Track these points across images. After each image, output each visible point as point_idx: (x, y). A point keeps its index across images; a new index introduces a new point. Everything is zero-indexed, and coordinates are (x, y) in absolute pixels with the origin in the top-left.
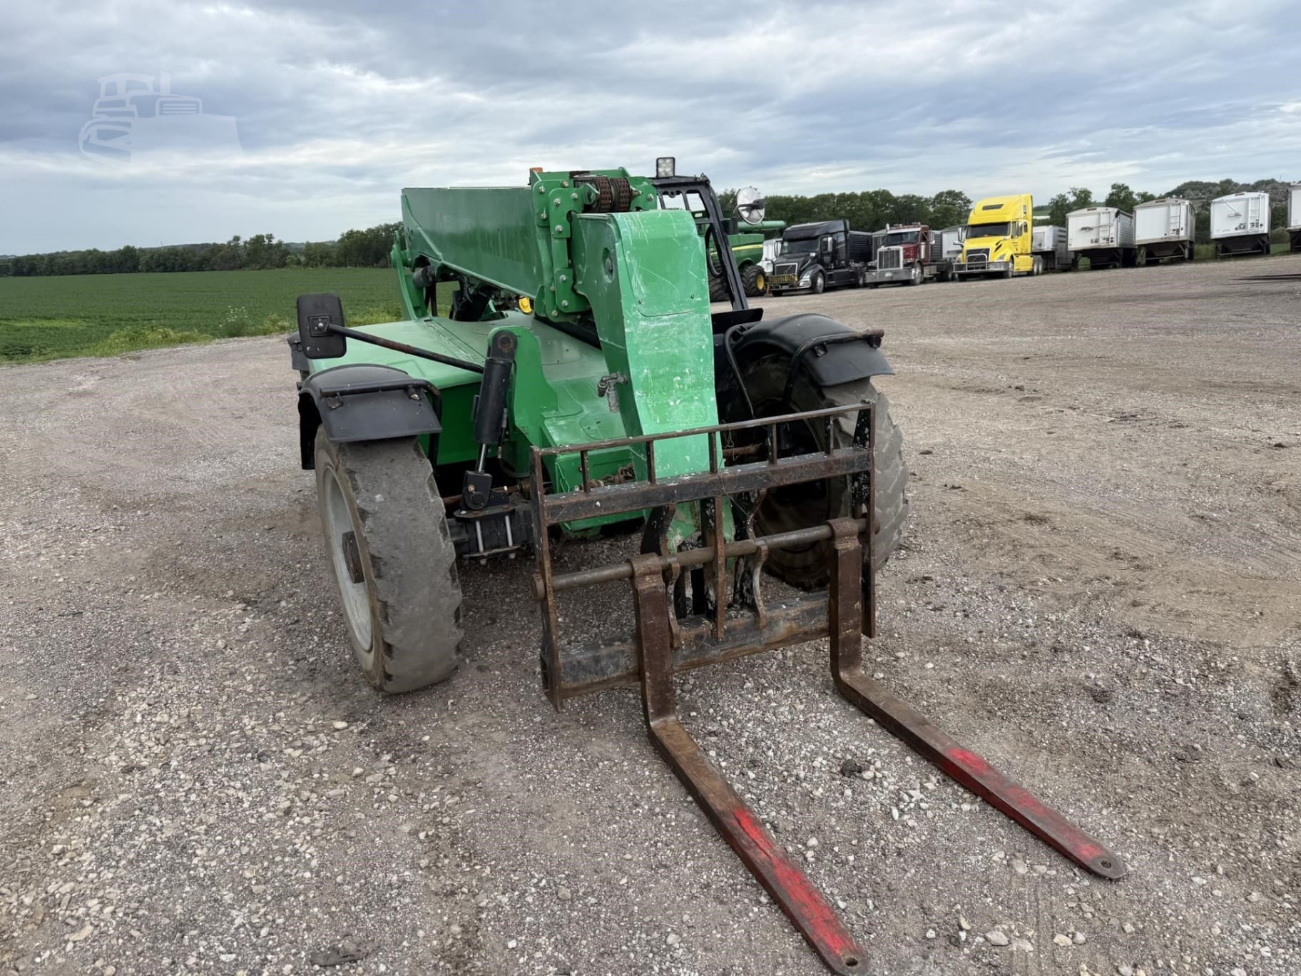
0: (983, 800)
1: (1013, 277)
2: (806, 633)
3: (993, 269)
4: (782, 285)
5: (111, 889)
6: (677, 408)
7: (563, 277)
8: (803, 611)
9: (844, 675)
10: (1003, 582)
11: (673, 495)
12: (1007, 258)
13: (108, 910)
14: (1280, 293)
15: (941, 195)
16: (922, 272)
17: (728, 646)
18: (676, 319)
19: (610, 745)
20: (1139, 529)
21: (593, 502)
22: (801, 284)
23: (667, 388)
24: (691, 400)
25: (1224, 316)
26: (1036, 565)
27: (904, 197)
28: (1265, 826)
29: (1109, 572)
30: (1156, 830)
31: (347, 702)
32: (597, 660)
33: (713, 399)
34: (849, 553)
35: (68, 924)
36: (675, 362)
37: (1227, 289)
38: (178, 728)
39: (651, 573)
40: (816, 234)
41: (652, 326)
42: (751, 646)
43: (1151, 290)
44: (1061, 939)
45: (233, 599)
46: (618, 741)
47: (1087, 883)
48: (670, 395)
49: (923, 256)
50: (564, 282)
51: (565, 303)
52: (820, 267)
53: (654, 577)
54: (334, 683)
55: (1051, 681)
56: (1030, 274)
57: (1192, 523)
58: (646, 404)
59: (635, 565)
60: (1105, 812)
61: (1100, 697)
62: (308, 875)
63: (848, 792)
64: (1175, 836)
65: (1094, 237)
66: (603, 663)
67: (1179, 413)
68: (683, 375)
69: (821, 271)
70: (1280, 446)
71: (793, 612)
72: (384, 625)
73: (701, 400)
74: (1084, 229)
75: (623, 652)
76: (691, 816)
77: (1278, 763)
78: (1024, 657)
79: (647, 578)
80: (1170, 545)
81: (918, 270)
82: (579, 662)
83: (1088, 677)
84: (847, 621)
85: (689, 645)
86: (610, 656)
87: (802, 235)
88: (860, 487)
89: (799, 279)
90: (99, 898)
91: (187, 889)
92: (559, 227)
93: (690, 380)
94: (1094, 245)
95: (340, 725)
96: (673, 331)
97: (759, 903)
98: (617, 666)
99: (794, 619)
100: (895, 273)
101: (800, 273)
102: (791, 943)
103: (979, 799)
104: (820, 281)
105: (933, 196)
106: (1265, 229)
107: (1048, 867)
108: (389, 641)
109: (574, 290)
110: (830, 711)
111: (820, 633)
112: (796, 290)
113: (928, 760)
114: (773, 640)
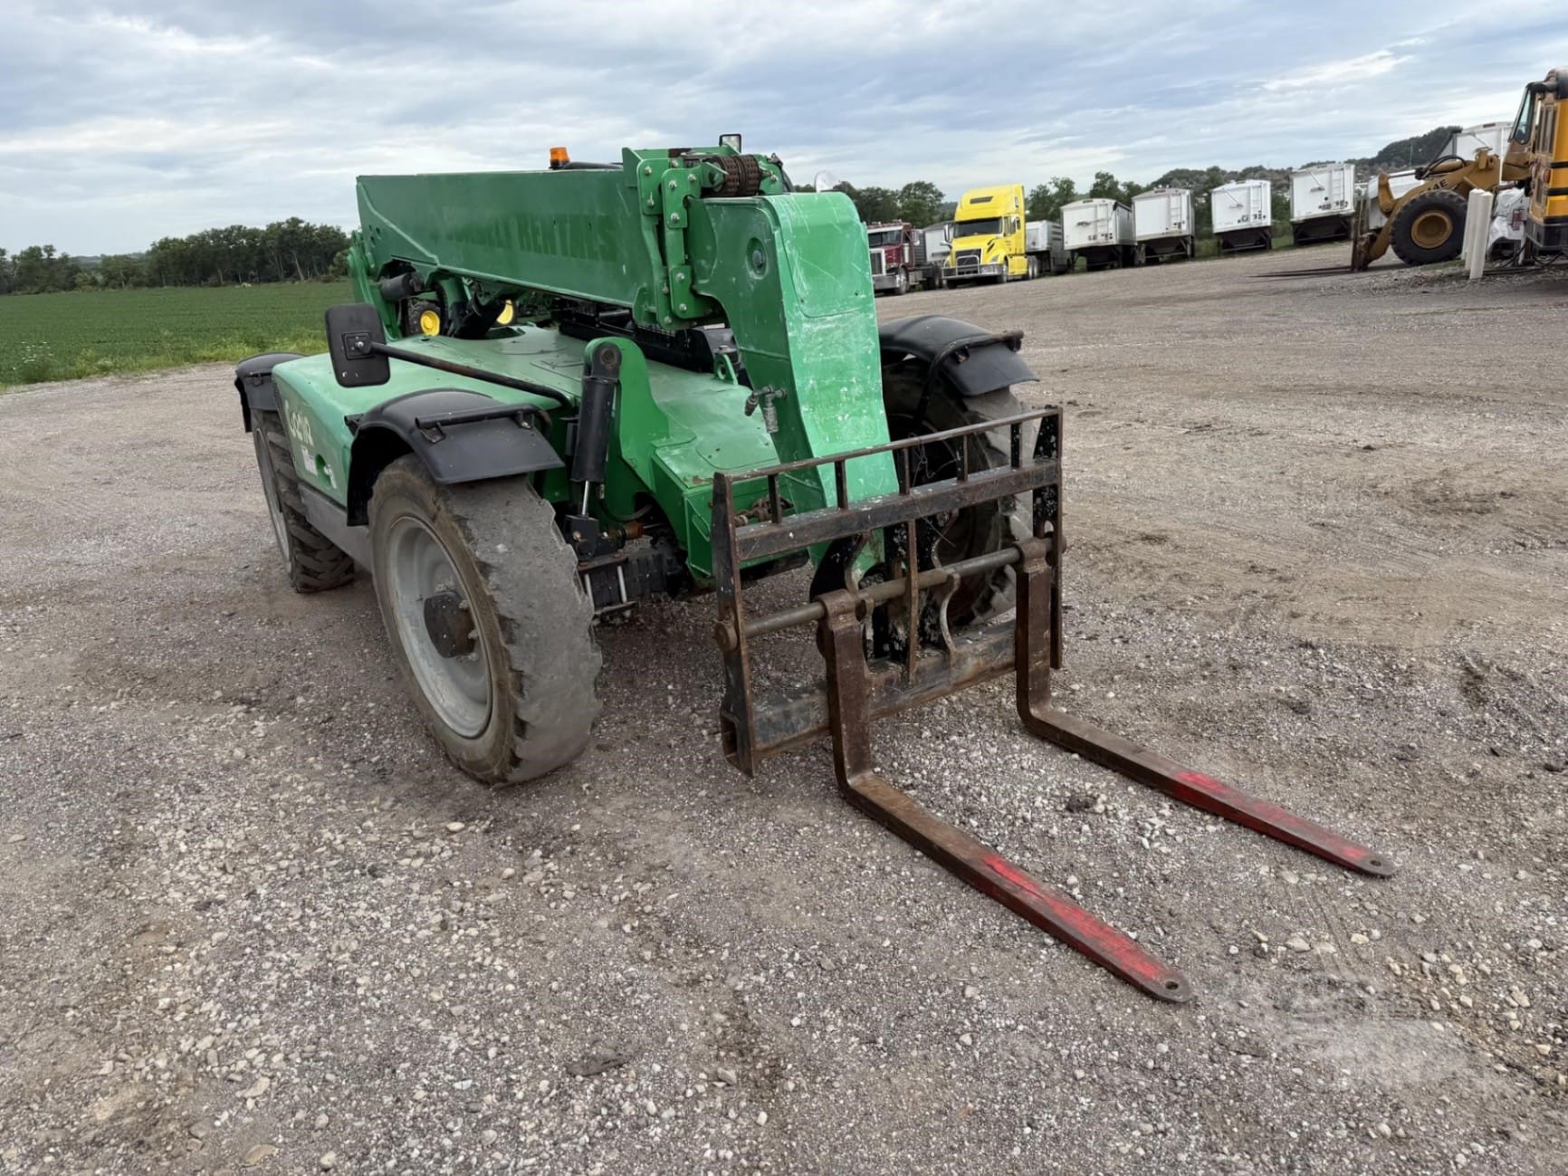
0: (1226, 819)
1: (1009, 281)
2: (993, 669)
3: (986, 273)
5: (268, 1036)
6: (845, 423)
7: (681, 276)
8: (990, 645)
9: (1034, 712)
10: (1151, 604)
11: (867, 522)
12: (1000, 260)
13: (277, 1058)
14: (1305, 290)
15: (908, 187)
16: (908, 279)
17: (917, 689)
18: (840, 319)
19: (800, 810)
20: (1264, 541)
21: (785, 533)
23: (834, 402)
24: (860, 414)
25: (1254, 316)
26: (1175, 585)
27: (868, 190)
28: (1506, 811)
29: (1253, 586)
30: (1406, 827)
31: (450, 801)
32: (787, 715)
33: (882, 412)
34: (1039, 575)
35: (231, 1081)
36: (841, 371)
37: (1247, 287)
38: (240, 853)
39: (844, 612)
41: (816, 329)
42: (940, 688)
43: (1169, 291)
44: (1356, 938)
45: (225, 700)
46: (807, 806)
47: (1361, 883)
48: (837, 409)
49: (907, 260)
50: (682, 281)
51: (683, 306)
53: (848, 616)
54: (417, 782)
55: (1243, 698)
56: (1025, 277)
57: (1314, 531)
58: (814, 420)
59: (828, 604)
60: (1351, 816)
61: (1300, 709)
62: (510, 987)
63: (1086, 828)
64: (1426, 830)
65: (1092, 234)
66: (794, 718)
67: (1253, 420)
68: (850, 385)
70: (1368, 448)
71: (980, 647)
72: (519, 700)
73: (870, 413)
74: (1080, 224)
75: (813, 705)
76: (926, 870)
77: (1494, 752)
78: (1204, 677)
79: (841, 618)
80: (1303, 555)
81: (903, 277)
82: (769, 720)
83: (1278, 691)
84: (1036, 651)
85: (879, 692)
86: (801, 710)
88: (1044, 503)
90: (257, 1047)
91: (368, 1022)
92: (675, 215)
93: (857, 390)
94: (1092, 243)
95: (456, 826)
96: (838, 334)
97: (1044, 945)
98: (807, 720)
99: (982, 654)
100: (878, 280)
102: (1098, 978)
103: (1221, 819)
105: (900, 189)
106: (1268, 221)
107: (1317, 875)
108: (524, 717)
109: (694, 293)
110: (1027, 751)
111: (1005, 668)
113: (1152, 788)
114: (961, 680)
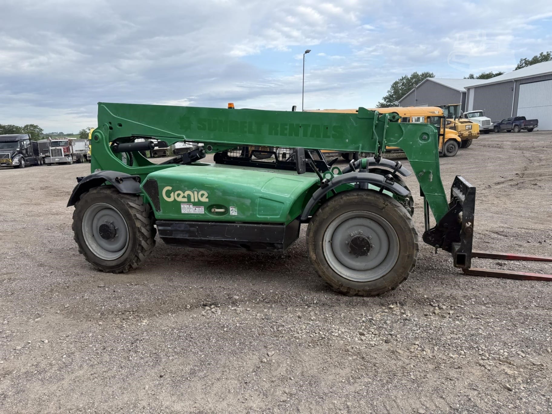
4: (2, 164)
15: (27, 126)
22: (13, 163)
27: (8, 126)
40: (17, 140)
52: (22, 155)
69: (22, 157)
81: (71, 158)
87: (9, 140)
89: (12, 161)
100: (60, 159)
101: (12, 158)
104: (23, 162)
105: (23, 126)
112: (11, 166)
